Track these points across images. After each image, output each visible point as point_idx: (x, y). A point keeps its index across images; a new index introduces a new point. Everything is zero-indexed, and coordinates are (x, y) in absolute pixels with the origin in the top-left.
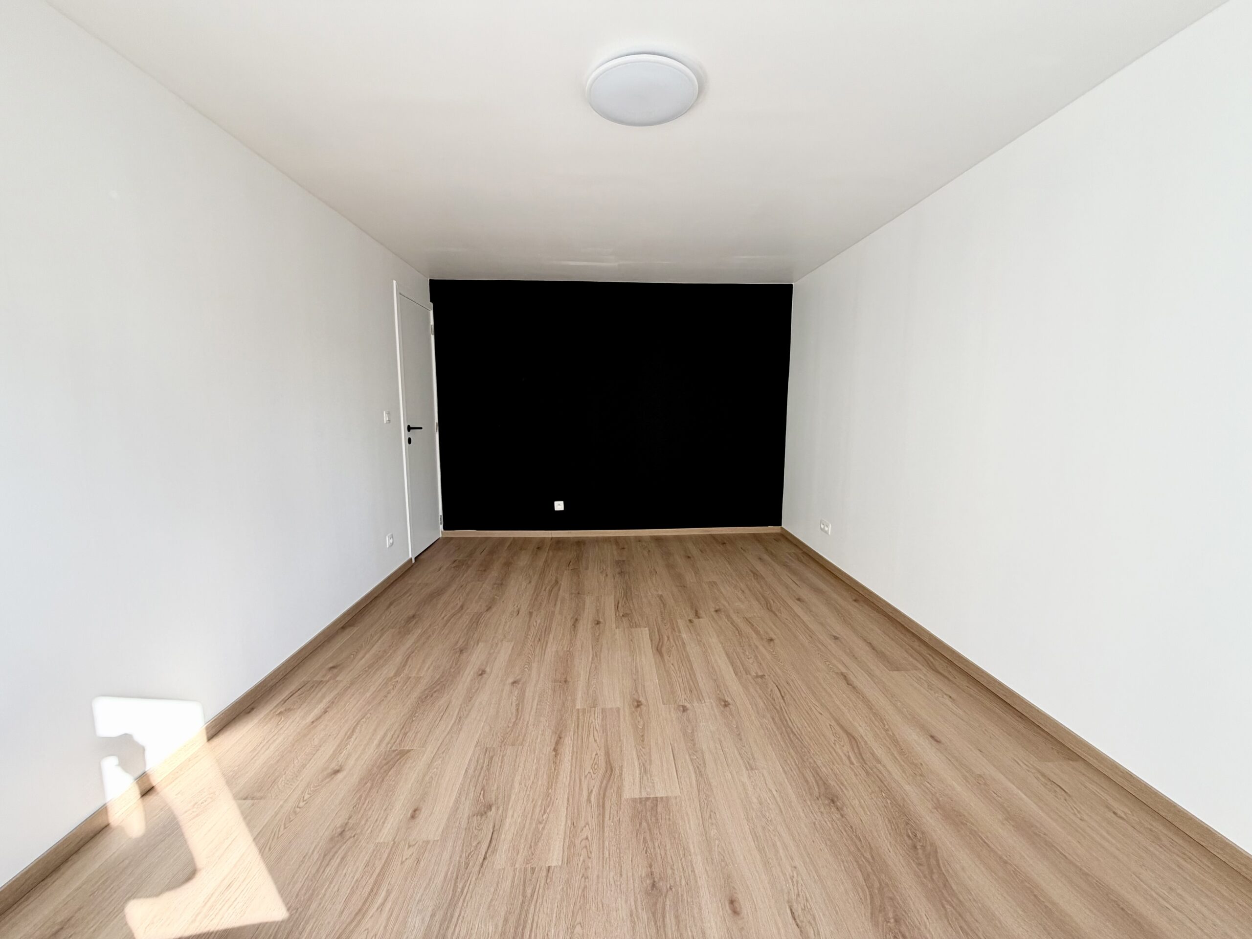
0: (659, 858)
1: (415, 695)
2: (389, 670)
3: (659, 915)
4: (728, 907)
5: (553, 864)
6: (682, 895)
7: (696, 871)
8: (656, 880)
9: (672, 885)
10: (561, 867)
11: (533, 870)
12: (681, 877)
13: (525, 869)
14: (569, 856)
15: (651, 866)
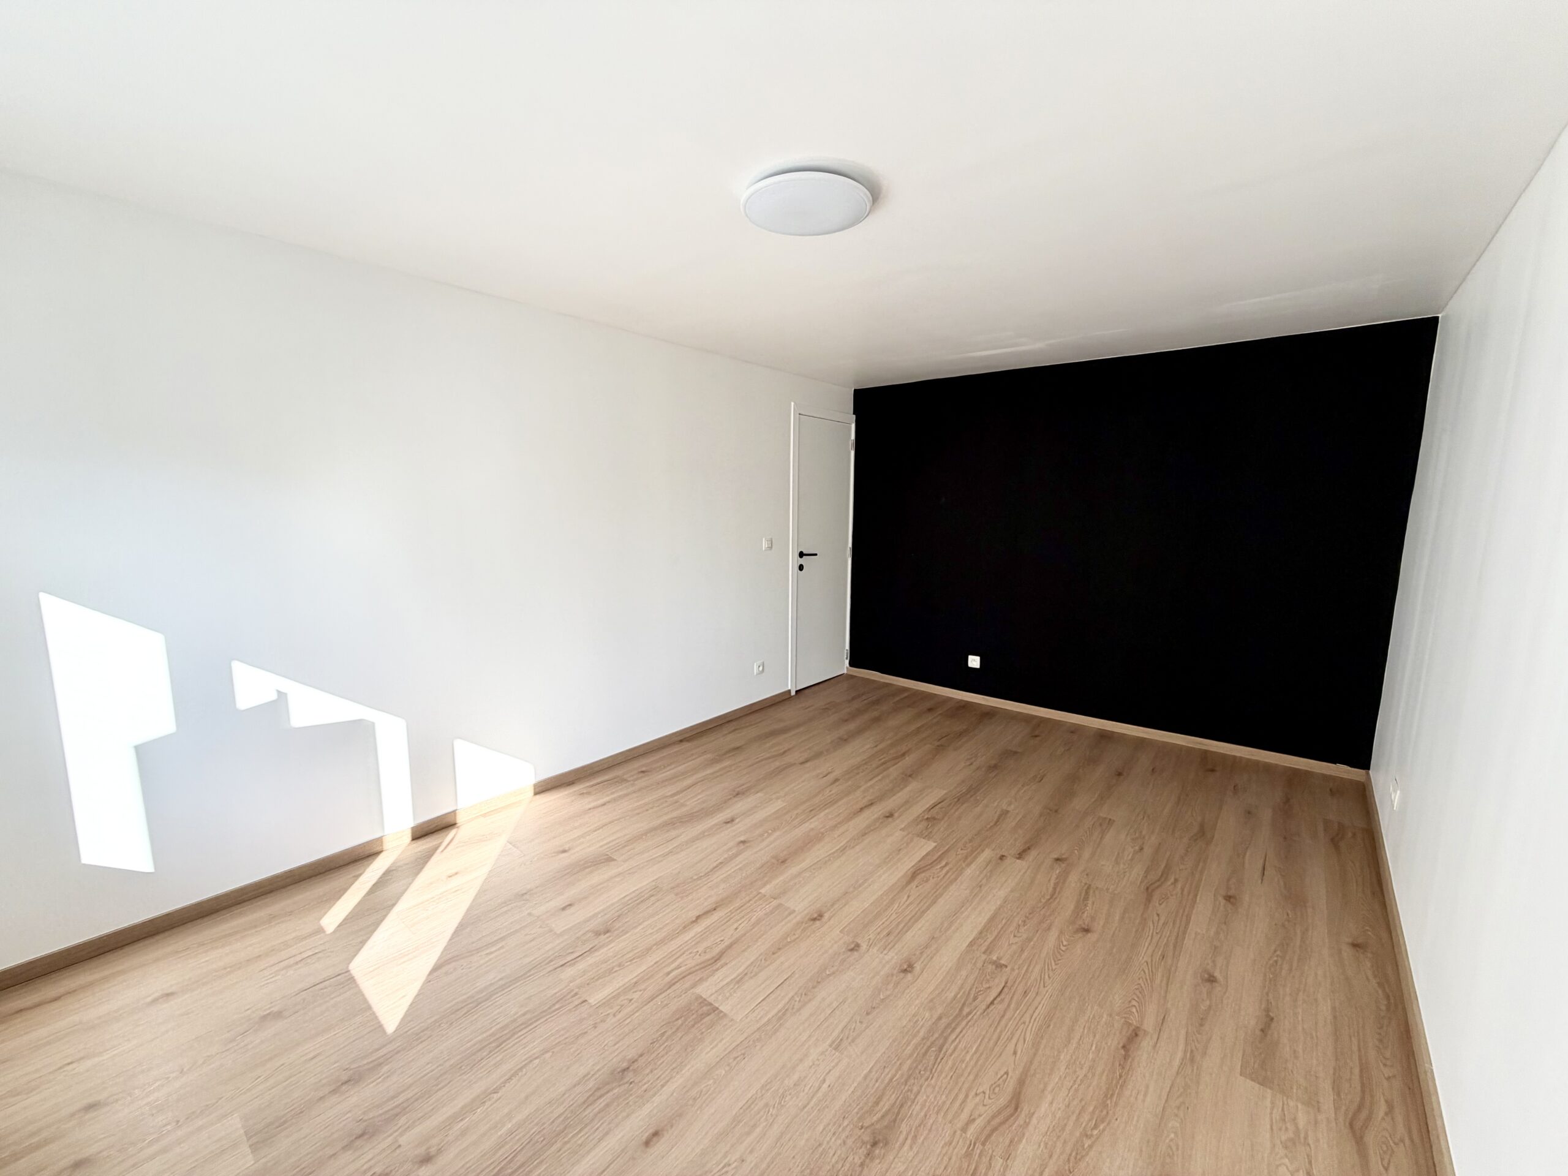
0: (654, 1055)
1: (665, 818)
2: (669, 790)
3: (598, 1094)
4: (647, 1134)
5: (590, 1001)
6: (631, 1095)
7: (665, 1088)
8: (631, 1068)
9: (635, 1082)
10: (591, 1006)
11: (576, 994)
12: (649, 1081)
13: (573, 990)
14: (604, 1003)
15: (641, 1055)
